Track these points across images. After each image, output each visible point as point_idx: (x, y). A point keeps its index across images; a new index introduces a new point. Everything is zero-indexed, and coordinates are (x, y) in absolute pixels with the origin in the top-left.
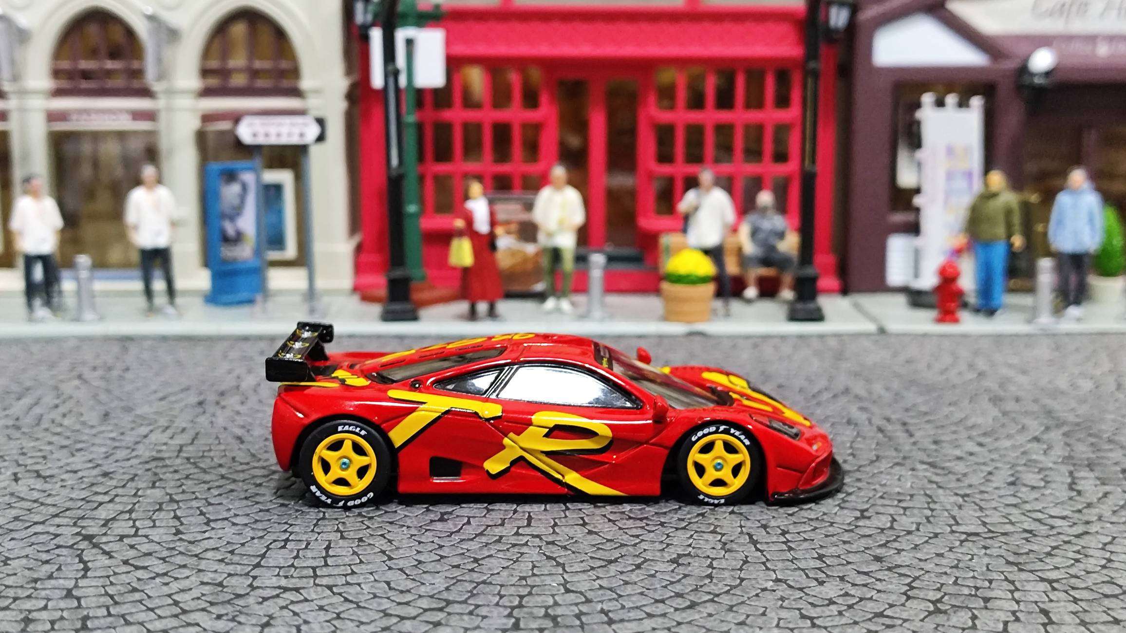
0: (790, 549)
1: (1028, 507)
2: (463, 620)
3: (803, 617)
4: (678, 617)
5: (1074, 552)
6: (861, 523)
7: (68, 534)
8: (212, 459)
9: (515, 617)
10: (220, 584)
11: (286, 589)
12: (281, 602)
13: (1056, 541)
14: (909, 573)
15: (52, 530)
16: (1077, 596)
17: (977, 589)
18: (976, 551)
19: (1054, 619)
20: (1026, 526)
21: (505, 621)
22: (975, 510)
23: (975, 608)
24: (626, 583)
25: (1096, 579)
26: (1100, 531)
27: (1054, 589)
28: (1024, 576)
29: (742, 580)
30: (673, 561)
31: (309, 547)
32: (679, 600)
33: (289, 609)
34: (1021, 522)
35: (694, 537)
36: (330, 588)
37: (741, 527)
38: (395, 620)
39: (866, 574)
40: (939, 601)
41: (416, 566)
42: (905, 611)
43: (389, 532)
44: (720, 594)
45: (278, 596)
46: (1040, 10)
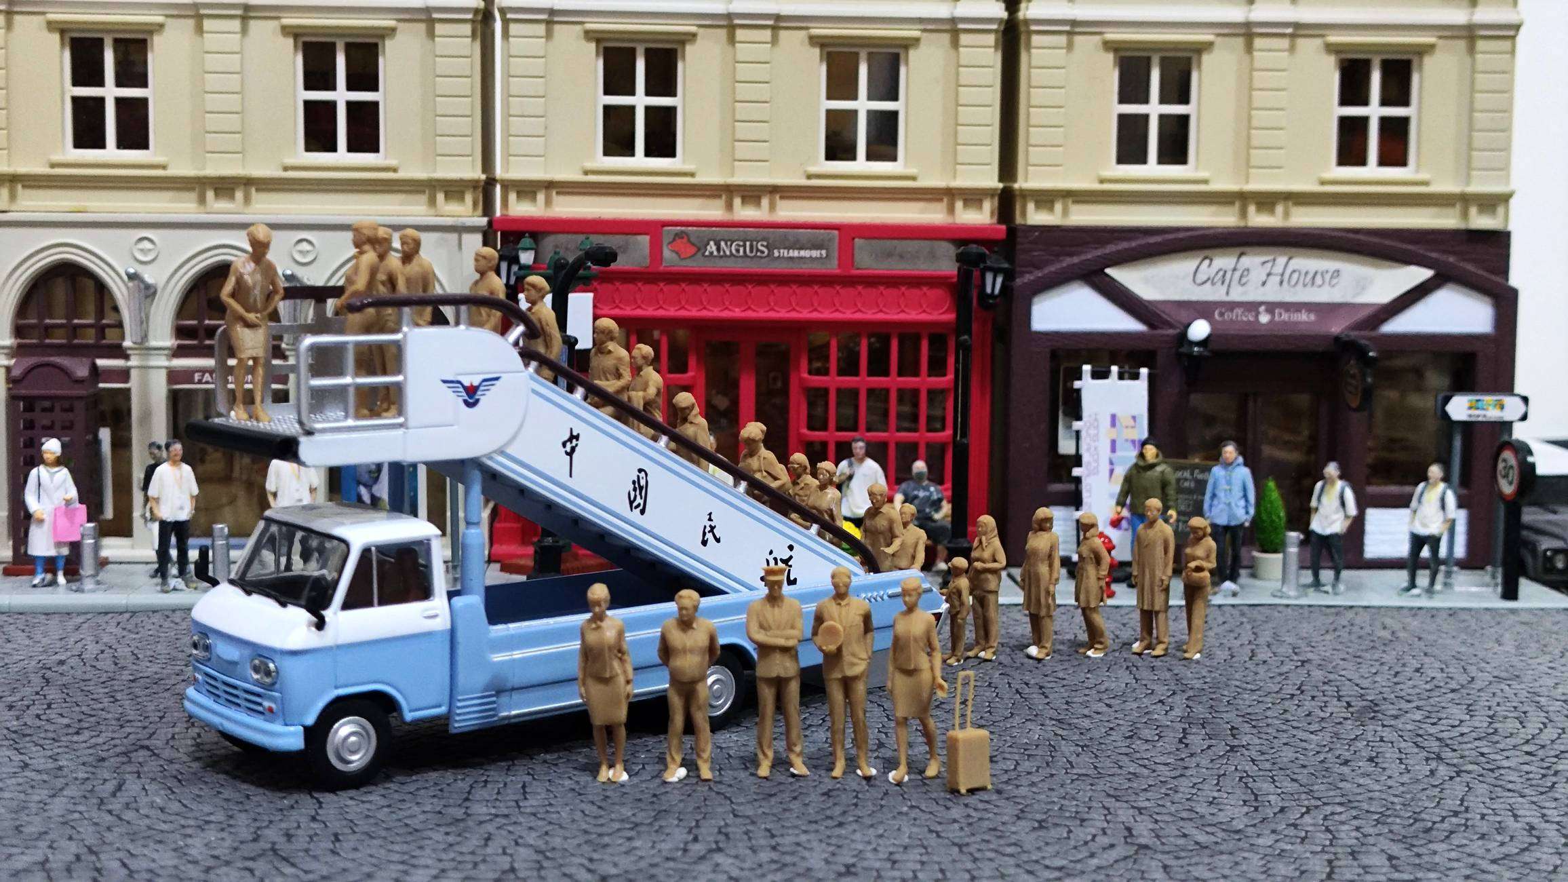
1: (1138, 755)
2: (651, 836)
5: (1167, 789)
9: (693, 834)
13: (1155, 781)
14: (1023, 802)
17: (1077, 812)
18: (1083, 787)
19: (1134, 833)
21: (685, 836)
22: (1090, 758)
23: (1072, 826)
27: (1141, 814)
28: (1118, 804)
32: (829, 822)
33: (504, 829)
34: (1128, 767)
36: (534, 815)
38: (593, 836)
39: (987, 802)
40: (1044, 821)
42: (1014, 827)
44: (864, 817)
45: (491, 820)
46: (1201, 277)
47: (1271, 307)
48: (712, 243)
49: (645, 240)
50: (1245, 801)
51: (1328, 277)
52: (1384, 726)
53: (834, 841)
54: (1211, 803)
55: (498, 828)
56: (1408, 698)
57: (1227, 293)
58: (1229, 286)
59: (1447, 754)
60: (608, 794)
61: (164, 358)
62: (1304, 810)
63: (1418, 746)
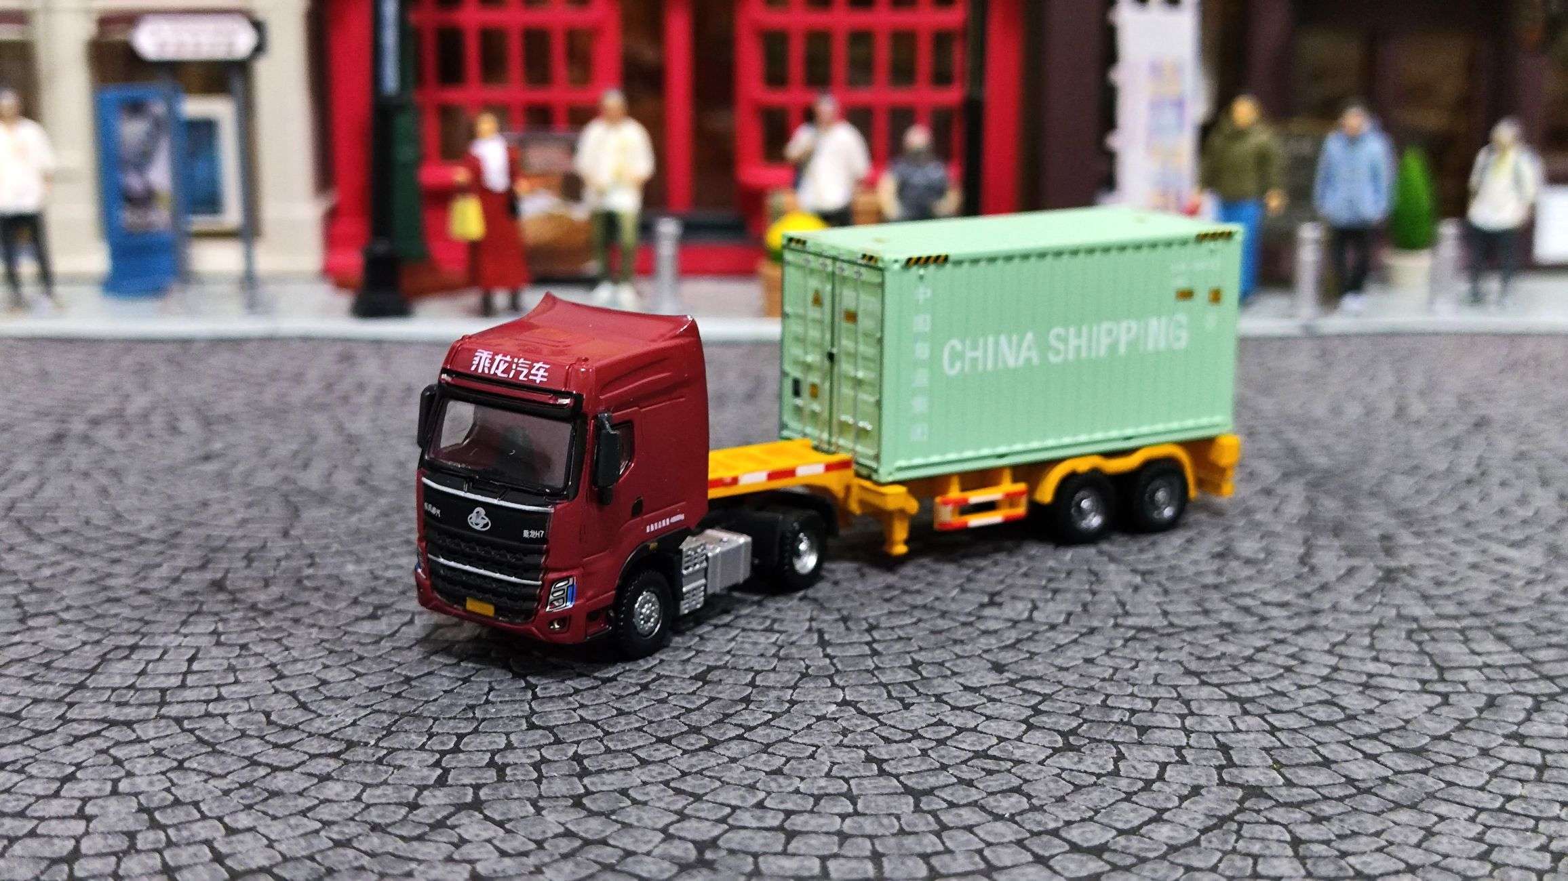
0: (875, 653)
1: (1234, 589)
2: (364, 772)
3: (869, 759)
4: (685, 763)
5: (1288, 656)
6: (988, 612)
8: (56, 522)
9: (442, 768)
10: (16, 716)
11: (113, 723)
12: (100, 743)
13: (1265, 639)
14: (1038, 690)
16: (1277, 724)
17: (1133, 712)
18: (1143, 654)
19: (1235, 759)
20: (1225, 617)
21: (426, 772)
22: (1156, 594)
23: (1122, 743)
24: (621, 713)
25: (1309, 697)
26: (1331, 625)
27: (1246, 712)
28: (1205, 692)
29: (793, 703)
30: (695, 678)
31: (166, 657)
32: (692, 738)
33: (110, 755)
34: (1218, 612)
35: (739, 639)
36: (178, 721)
37: (811, 619)
38: (262, 771)
39: (976, 690)
40: (1073, 732)
41: (316, 688)
42: (1019, 748)
43: (290, 635)
44: (755, 727)
45: (97, 734)
50: (1423, 682)
54: (1366, 686)
55: (101, 752)
60: (328, 675)
62: (1529, 703)
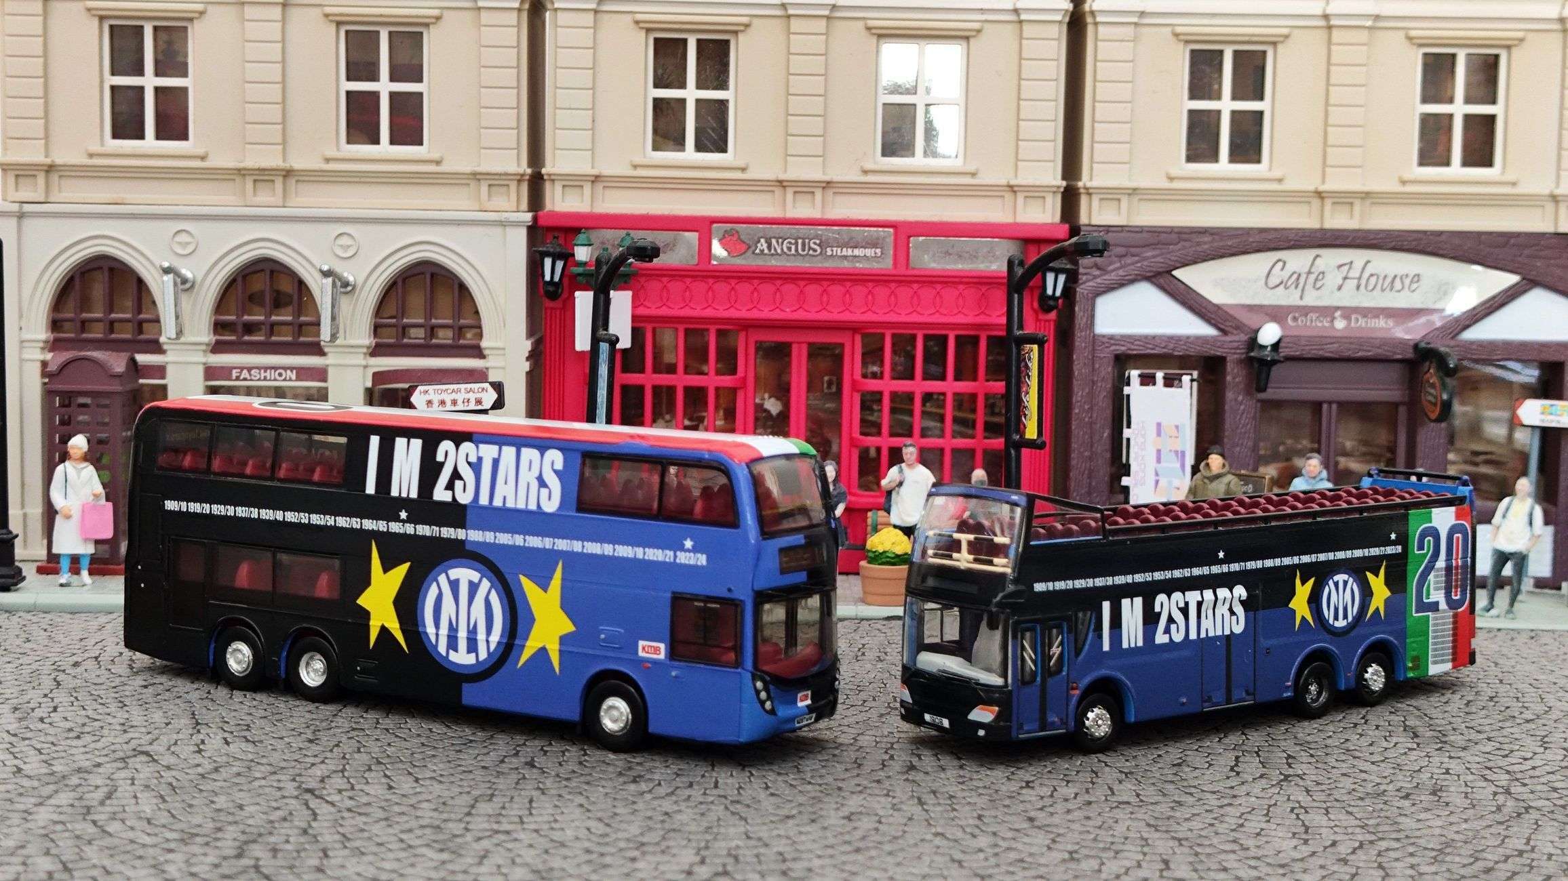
0: (955, 810)
1: (1185, 784)
4: (844, 858)
5: (1212, 818)
6: (1024, 791)
7: (290, 789)
10: (438, 827)
11: (497, 832)
15: (275, 784)
16: (1199, 851)
17: (1112, 843)
23: (1105, 858)
24: (801, 833)
25: (1221, 839)
26: (1243, 804)
27: (1181, 845)
28: (1157, 835)
29: (905, 832)
30: (844, 818)
32: (847, 846)
33: (503, 846)
34: (1172, 795)
35: (868, 799)
36: (536, 831)
37: (912, 791)
38: (595, 856)
39: (1018, 830)
40: (1076, 852)
41: (612, 817)
42: (1042, 858)
43: (586, 790)
44: (884, 843)
45: (490, 837)
46: (1274, 281)
47: (1348, 312)
48: (762, 240)
49: (693, 237)
50: (1294, 834)
51: (1407, 282)
52: (1450, 757)
53: (848, 867)
54: (1258, 834)
55: (498, 845)
56: (1479, 728)
57: (1301, 298)
58: (1303, 290)
59: (1516, 789)
60: (618, 811)
61: (201, 354)
62: (1357, 844)
63: (1486, 780)
